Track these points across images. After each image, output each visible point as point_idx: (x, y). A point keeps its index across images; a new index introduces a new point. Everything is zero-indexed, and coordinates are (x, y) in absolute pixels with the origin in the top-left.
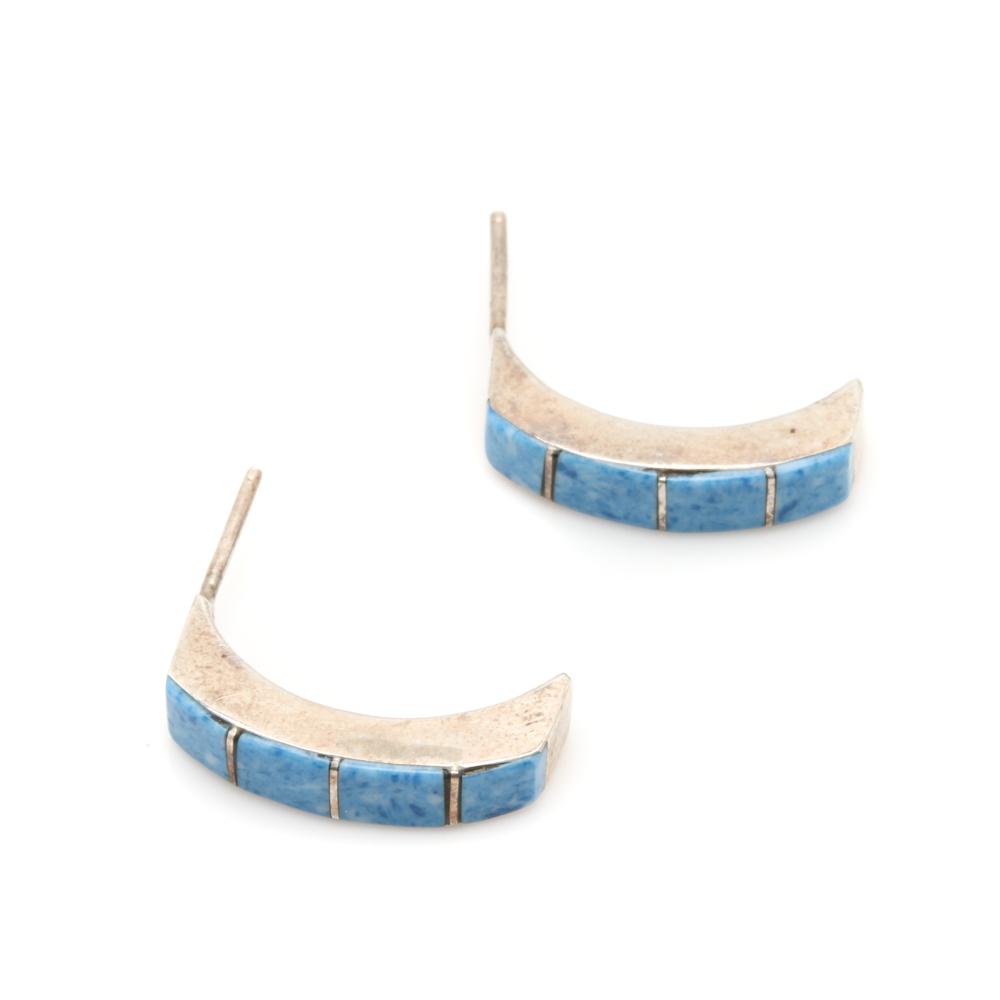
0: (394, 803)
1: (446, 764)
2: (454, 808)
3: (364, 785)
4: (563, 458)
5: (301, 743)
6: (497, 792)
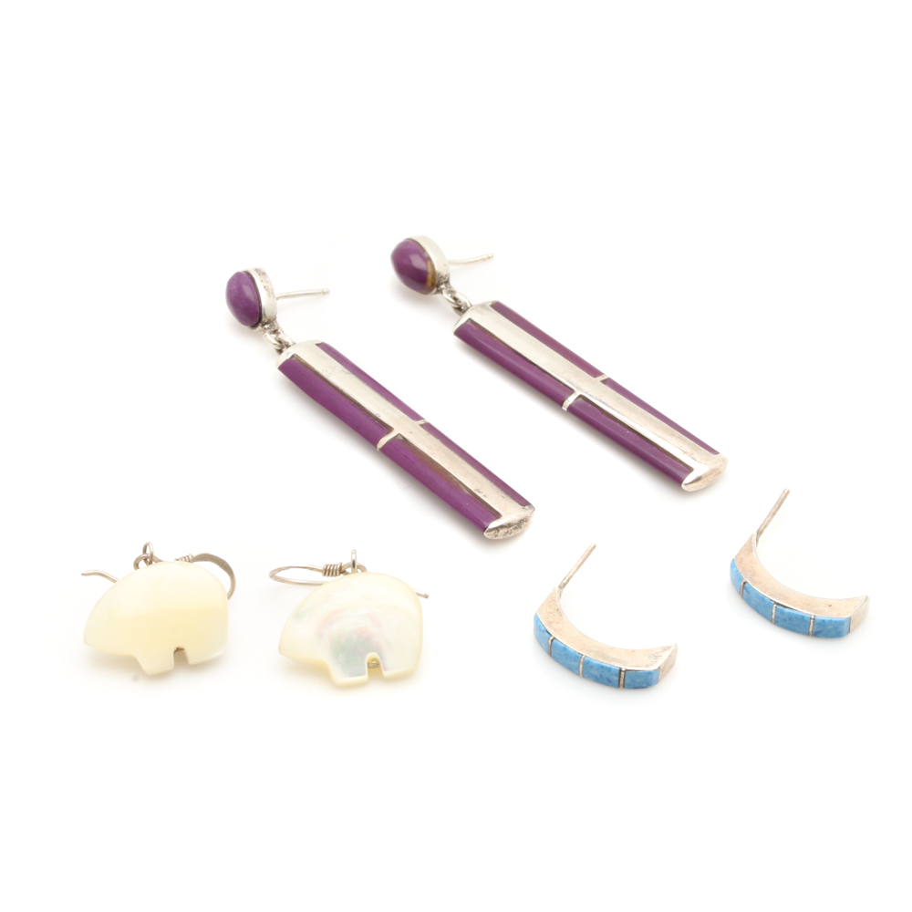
0: (601, 676)
1: (621, 666)
2: (622, 682)
3: (591, 667)
4: (746, 585)
5: (573, 647)
6: (638, 680)
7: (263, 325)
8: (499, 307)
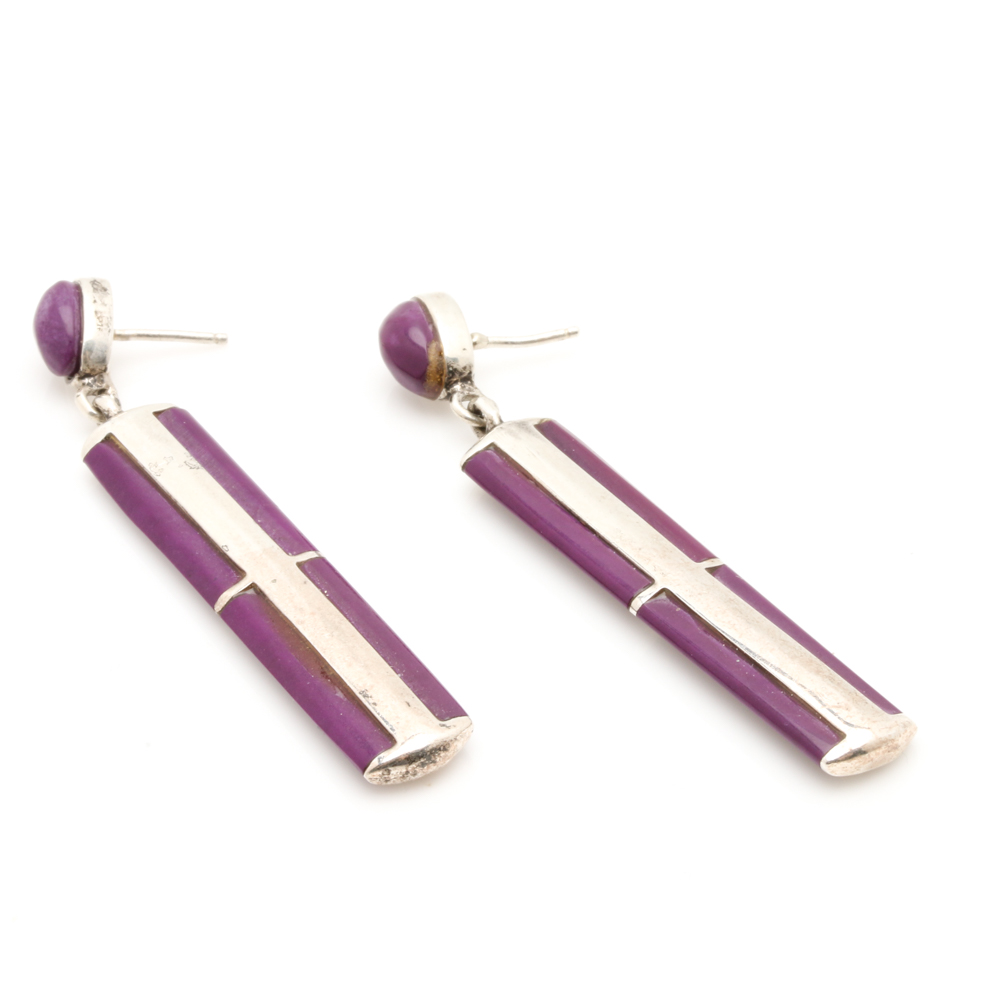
7: (81, 378)
8: (551, 431)
